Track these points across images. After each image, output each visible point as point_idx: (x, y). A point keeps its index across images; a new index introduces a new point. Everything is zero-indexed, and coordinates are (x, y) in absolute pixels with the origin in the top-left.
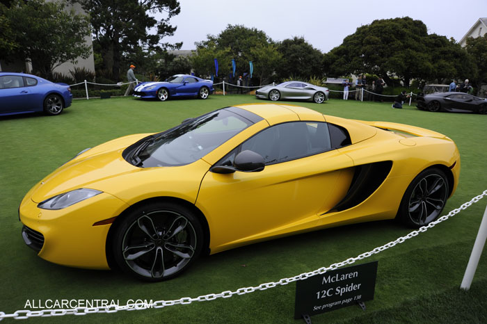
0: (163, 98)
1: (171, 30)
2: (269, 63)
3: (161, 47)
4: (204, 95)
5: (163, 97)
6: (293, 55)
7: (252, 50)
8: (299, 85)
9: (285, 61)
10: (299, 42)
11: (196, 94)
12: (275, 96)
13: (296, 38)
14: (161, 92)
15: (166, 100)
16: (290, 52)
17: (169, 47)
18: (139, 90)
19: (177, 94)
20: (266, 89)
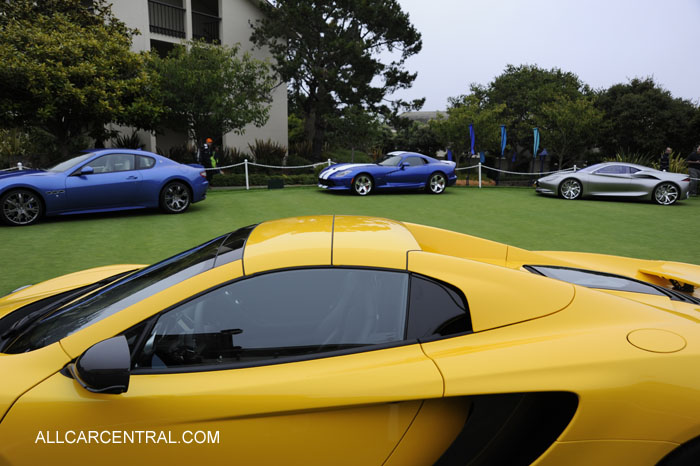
0: (363, 191)
1: (407, 79)
2: (575, 129)
3: (390, 106)
4: (438, 186)
5: (364, 188)
6: (625, 113)
7: (545, 108)
8: (624, 170)
9: (610, 124)
10: (643, 88)
11: (422, 184)
12: (571, 191)
13: (635, 82)
14: (360, 181)
15: (368, 194)
16: (620, 108)
17: (402, 107)
18: (326, 177)
19: (388, 185)
20: (556, 178)
